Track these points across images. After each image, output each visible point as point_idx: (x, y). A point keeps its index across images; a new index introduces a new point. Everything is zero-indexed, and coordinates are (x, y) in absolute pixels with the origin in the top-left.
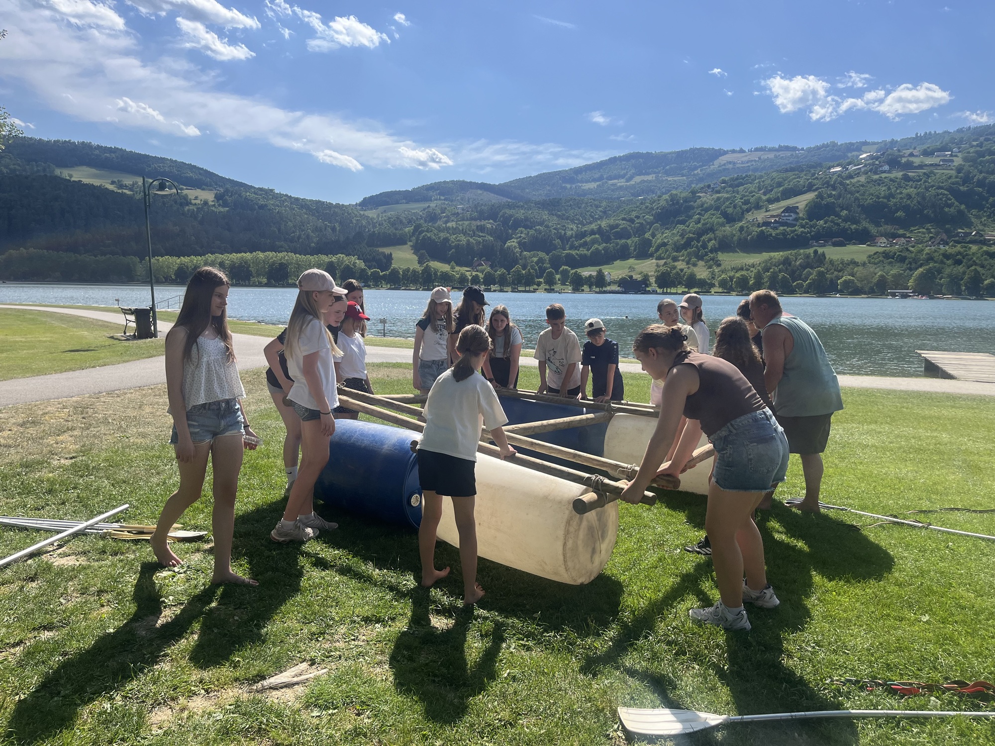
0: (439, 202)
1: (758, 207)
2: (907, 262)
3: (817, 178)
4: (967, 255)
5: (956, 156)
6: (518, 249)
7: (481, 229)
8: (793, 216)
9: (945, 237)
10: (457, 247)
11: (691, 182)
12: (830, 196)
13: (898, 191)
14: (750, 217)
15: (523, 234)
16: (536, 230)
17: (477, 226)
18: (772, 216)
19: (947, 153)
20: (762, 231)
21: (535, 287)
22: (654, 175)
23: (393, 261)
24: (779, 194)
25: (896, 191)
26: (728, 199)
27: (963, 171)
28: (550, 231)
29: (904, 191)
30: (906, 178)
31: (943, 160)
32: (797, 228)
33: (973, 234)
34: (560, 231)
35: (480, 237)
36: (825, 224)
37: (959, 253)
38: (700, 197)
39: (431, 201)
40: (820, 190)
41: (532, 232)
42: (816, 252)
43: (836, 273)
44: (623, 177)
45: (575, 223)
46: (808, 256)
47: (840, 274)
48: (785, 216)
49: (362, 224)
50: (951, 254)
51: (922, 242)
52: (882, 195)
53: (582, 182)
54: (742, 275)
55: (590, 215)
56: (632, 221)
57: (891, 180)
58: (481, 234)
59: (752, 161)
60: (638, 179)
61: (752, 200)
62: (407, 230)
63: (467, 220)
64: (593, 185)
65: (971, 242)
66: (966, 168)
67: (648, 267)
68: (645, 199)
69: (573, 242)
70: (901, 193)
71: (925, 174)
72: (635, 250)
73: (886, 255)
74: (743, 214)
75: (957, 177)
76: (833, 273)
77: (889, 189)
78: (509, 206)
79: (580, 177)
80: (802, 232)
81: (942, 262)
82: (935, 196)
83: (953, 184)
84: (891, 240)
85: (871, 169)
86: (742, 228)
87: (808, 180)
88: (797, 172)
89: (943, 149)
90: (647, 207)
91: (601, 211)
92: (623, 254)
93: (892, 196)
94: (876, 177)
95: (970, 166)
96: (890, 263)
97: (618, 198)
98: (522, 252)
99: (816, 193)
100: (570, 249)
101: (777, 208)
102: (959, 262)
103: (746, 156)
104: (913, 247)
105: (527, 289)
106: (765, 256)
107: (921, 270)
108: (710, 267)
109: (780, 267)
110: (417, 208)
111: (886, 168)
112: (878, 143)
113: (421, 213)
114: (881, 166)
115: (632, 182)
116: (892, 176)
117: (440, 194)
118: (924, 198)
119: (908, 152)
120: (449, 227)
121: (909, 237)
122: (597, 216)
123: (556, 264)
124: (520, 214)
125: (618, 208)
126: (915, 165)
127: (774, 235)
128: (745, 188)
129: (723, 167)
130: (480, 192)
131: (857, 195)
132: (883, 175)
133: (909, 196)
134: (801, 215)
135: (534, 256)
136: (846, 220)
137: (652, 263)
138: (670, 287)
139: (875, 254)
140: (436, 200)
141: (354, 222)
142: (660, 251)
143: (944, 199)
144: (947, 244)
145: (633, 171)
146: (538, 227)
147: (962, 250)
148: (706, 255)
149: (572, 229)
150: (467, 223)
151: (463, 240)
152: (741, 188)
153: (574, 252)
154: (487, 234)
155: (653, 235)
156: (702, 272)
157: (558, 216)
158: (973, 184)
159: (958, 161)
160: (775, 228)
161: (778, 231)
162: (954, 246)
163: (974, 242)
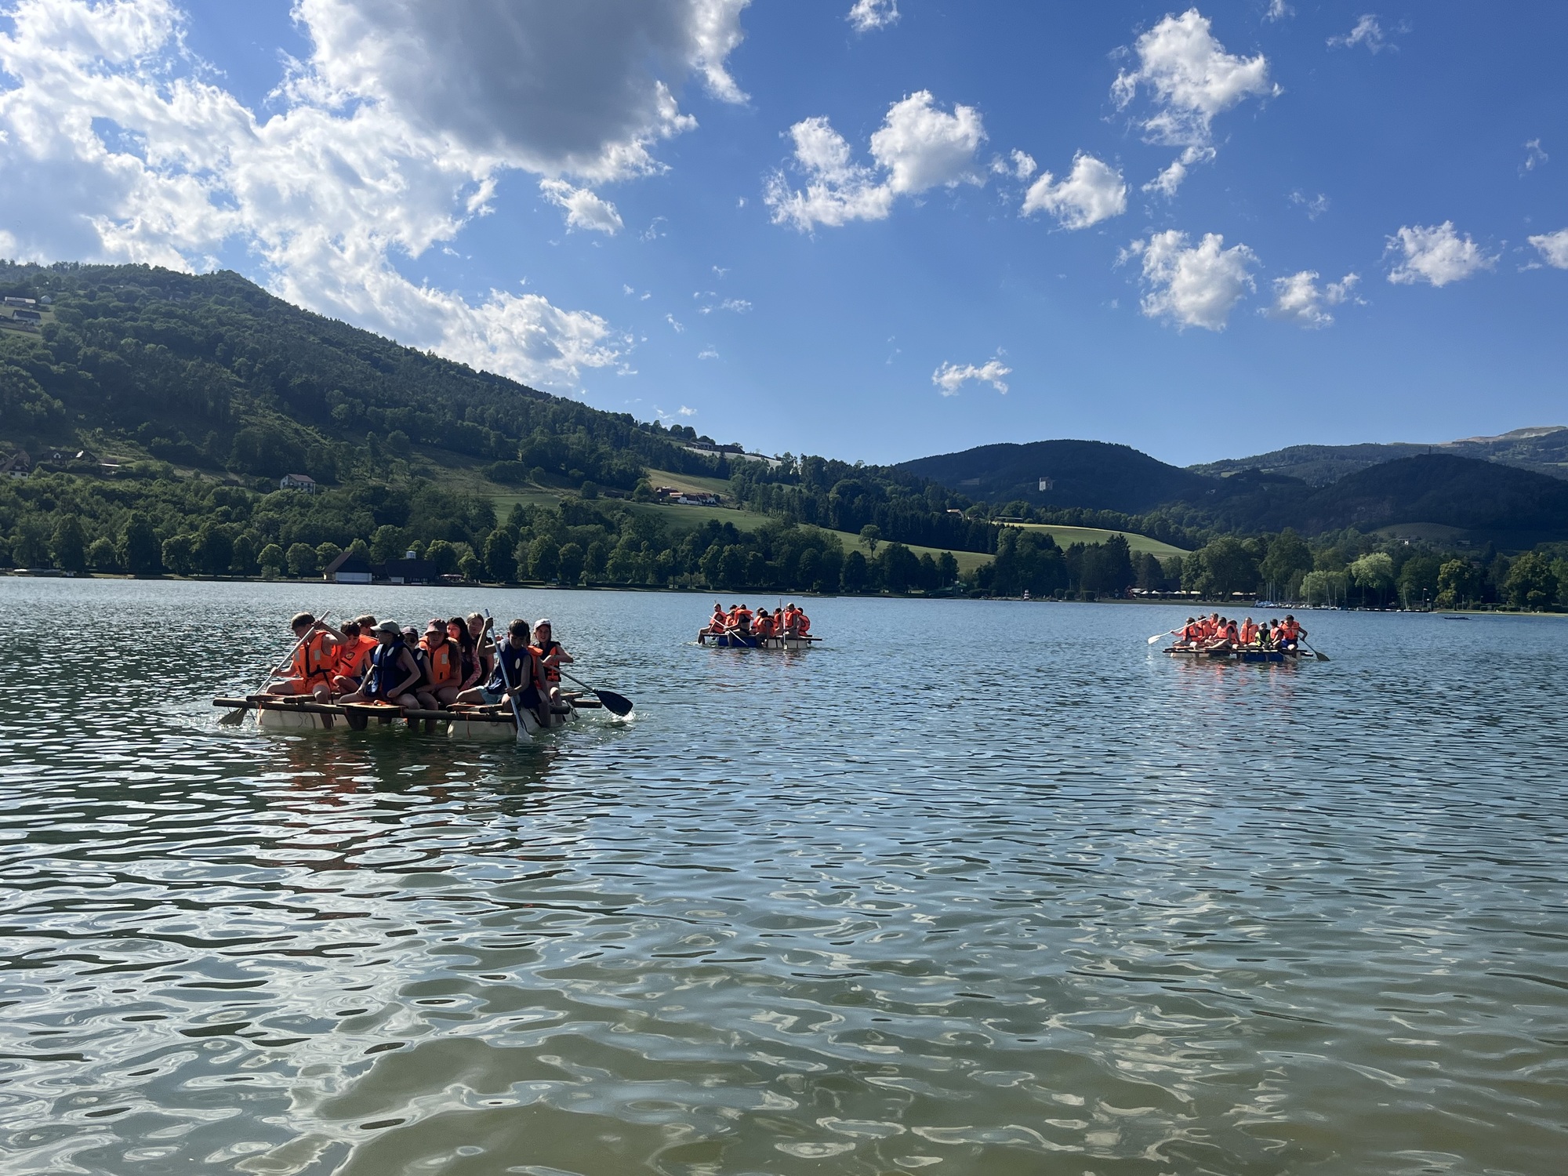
4: (63, 492)
9: (25, 456)
31: (19, 313)
50: (32, 490)
66: (62, 333)
75: (45, 347)
89: (22, 291)
102: (48, 506)
158: (76, 362)
159: (47, 318)
162: (40, 476)
163: (79, 470)
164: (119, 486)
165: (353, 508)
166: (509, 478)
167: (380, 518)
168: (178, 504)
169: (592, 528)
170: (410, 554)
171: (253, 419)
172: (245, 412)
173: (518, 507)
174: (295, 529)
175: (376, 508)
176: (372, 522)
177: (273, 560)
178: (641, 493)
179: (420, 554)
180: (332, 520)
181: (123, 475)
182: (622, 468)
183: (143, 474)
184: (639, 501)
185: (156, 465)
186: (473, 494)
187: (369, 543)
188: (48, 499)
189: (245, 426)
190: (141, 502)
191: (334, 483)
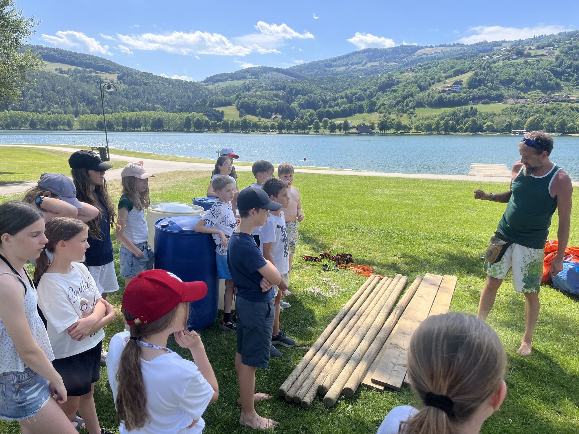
0: (251, 80)
1: (439, 81)
2: (524, 113)
3: (474, 63)
5: (556, 50)
6: (298, 108)
7: (276, 96)
8: (460, 86)
10: (262, 107)
11: (401, 66)
12: (481, 74)
13: (521, 71)
14: (434, 87)
15: (301, 99)
16: (308, 96)
17: (274, 94)
18: (447, 87)
19: (551, 48)
20: (441, 97)
21: (308, 131)
22: (379, 62)
23: (224, 116)
24: (452, 73)
26: (422, 76)
27: (559, 59)
28: (317, 97)
29: (525, 71)
30: (526, 63)
32: (461, 94)
33: (564, 96)
34: (323, 97)
35: (275, 100)
36: (478, 91)
37: (555, 108)
38: (405, 76)
39: (247, 79)
40: (476, 71)
41: (306, 97)
42: (472, 108)
43: (483, 120)
44: (360, 63)
45: (332, 92)
46: (467, 111)
47: (486, 121)
48: (455, 87)
49: (206, 93)
51: (534, 102)
52: (512, 74)
53: (336, 66)
54: (428, 122)
55: (341, 87)
56: (365, 90)
57: (518, 64)
58: (276, 99)
59: (437, 53)
60: (369, 64)
61: (436, 77)
62: (232, 97)
63: (268, 90)
64: (343, 69)
65: (562, 101)
67: (374, 118)
68: (373, 77)
69: (330, 103)
70: (523, 72)
71: (537, 60)
72: (367, 108)
73: (512, 110)
74: (430, 85)
76: (481, 120)
77: (516, 69)
78: (293, 82)
79: (335, 64)
80: (464, 96)
81: (544, 113)
82: (543, 74)
83: (554, 67)
84: (516, 100)
85: (506, 58)
86: (429, 95)
87: (469, 64)
88: (463, 60)
90: (374, 82)
91: (347, 85)
92: (360, 110)
93: (518, 74)
94: (509, 62)
95: (564, 56)
96: (515, 114)
97: (358, 76)
98: (300, 109)
99: (474, 72)
100: (329, 107)
101: (450, 82)
103: (434, 50)
104: (528, 104)
105: (303, 132)
106: (443, 110)
107: (531, 118)
108: (410, 118)
109: (451, 117)
110: (238, 83)
111: (515, 57)
112: (512, 41)
113: (240, 87)
114: (512, 56)
115: (366, 67)
116: (518, 62)
117: (252, 75)
118: (536, 75)
119: (528, 47)
120: (257, 95)
121: (527, 99)
122: (345, 88)
123: (320, 117)
124: (300, 86)
125: (357, 82)
126: (532, 55)
127: (448, 98)
128: (432, 70)
129: (420, 57)
130: (275, 73)
131: (497, 73)
132: (513, 61)
133: (528, 74)
134: (464, 86)
135: (308, 112)
136: (490, 88)
137: (377, 115)
138: (386, 130)
139: (506, 109)
140: (250, 78)
141: (201, 92)
142: (382, 109)
143: (548, 76)
145: (366, 60)
146: (309, 95)
147: (556, 106)
148: (408, 110)
149: (330, 96)
150: (267, 92)
151: (266, 103)
152: (430, 70)
153: (331, 110)
154: (280, 99)
155: (378, 99)
156: (405, 121)
157: (322, 88)
160: (449, 94)
161: (450, 96)
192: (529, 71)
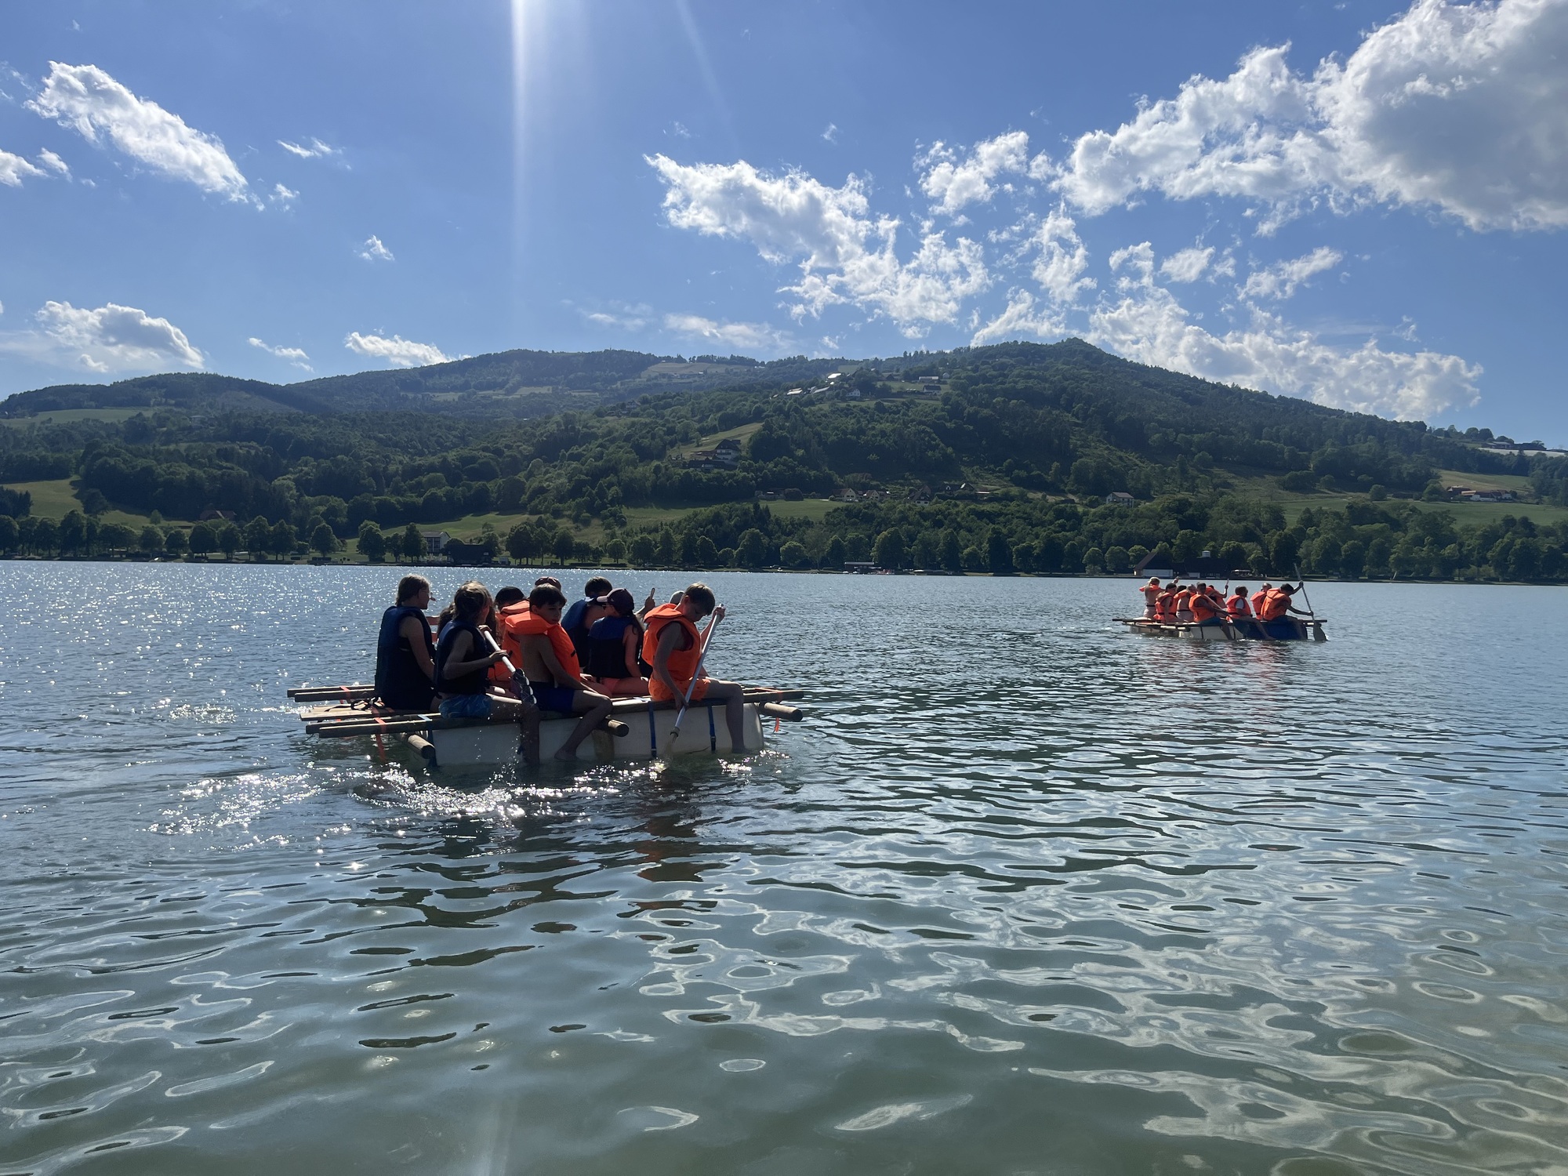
1: (686, 440)
2: (875, 524)
3: (769, 402)
4: (949, 514)
5: (944, 382)
8: (734, 454)
9: (927, 490)
12: (782, 428)
13: (870, 426)
14: (673, 453)
15: (309, 467)
18: (704, 453)
19: (933, 378)
20: (688, 475)
21: (295, 555)
24: (717, 423)
25: (867, 425)
26: (646, 425)
27: (951, 402)
28: (360, 463)
29: (878, 427)
30: (880, 408)
31: (927, 387)
32: (737, 471)
33: (962, 487)
34: (378, 464)
36: (776, 466)
37: (940, 512)
38: (607, 422)
39: (147, 405)
40: (769, 419)
41: (326, 464)
44: (501, 386)
45: (407, 452)
46: (746, 513)
47: (785, 538)
48: (721, 454)
50: (929, 513)
51: (900, 497)
52: (850, 431)
53: (434, 389)
54: (644, 539)
55: (436, 442)
56: (499, 452)
57: (862, 410)
59: (694, 375)
60: (525, 391)
61: (680, 429)
64: (452, 397)
65: (957, 498)
66: (954, 399)
69: (398, 482)
70: (873, 428)
71: (903, 403)
72: (499, 499)
73: (849, 512)
74: (664, 448)
75: (943, 410)
77: (859, 422)
79: (430, 383)
80: (744, 477)
81: (917, 524)
82: (915, 434)
83: (938, 418)
84: (861, 493)
85: (838, 394)
86: (658, 471)
87: (757, 404)
89: (929, 372)
90: (525, 433)
91: (455, 437)
92: (479, 507)
93: (861, 431)
94: (843, 405)
95: (959, 396)
96: (854, 524)
97: (489, 418)
99: (764, 424)
100: (389, 493)
101: (711, 442)
102: (938, 524)
103: (687, 368)
104: (885, 503)
105: (281, 557)
106: (691, 511)
107: (884, 533)
108: (608, 527)
109: (707, 527)
111: (857, 392)
113: (120, 424)
114: (850, 391)
115: (516, 396)
116: (863, 405)
117: (168, 395)
118: (901, 436)
119: (886, 375)
121: (884, 490)
122: (448, 444)
126: (893, 391)
127: (704, 481)
128: (673, 411)
131: (818, 428)
132: (853, 403)
133: (883, 433)
134: (744, 453)
135: (322, 503)
136: (802, 461)
138: (533, 556)
139: (836, 512)
142: (535, 502)
143: (926, 439)
144: (930, 500)
145: (518, 378)
146: (338, 457)
147: (945, 508)
148: (604, 508)
149: (400, 462)
152: (667, 412)
153: (393, 499)
155: (529, 476)
156: (595, 536)
157: (379, 440)
158: (962, 419)
159: (945, 389)
160: (707, 471)
161: (710, 475)
162: (936, 503)
163: (961, 498)
164: (987, 507)
165: (1162, 517)
166: (1301, 486)
167: (1183, 525)
168: (1028, 519)
169: (1377, 526)
170: (1206, 553)
171: (1087, 451)
172: (1081, 446)
173: (1308, 511)
174: (1114, 535)
175: (1180, 517)
176: (1177, 528)
177: (1094, 560)
178: (1432, 492)
179: (1214, 552)
180: (1144, 528)
181: (991, 500)
182: (1412, 471)
183: (1007, 498)
184: (1429, 500)
185: (1015, 490)
186: (1265, 502)
187: (1172, 545)
188: (940, 520)
189: (1081, 457)
190: (1001, 519)
191: (1150, 499)
192: (886, 426)
